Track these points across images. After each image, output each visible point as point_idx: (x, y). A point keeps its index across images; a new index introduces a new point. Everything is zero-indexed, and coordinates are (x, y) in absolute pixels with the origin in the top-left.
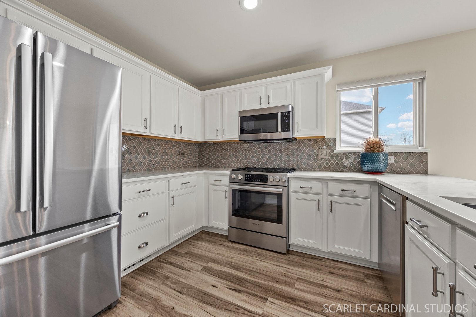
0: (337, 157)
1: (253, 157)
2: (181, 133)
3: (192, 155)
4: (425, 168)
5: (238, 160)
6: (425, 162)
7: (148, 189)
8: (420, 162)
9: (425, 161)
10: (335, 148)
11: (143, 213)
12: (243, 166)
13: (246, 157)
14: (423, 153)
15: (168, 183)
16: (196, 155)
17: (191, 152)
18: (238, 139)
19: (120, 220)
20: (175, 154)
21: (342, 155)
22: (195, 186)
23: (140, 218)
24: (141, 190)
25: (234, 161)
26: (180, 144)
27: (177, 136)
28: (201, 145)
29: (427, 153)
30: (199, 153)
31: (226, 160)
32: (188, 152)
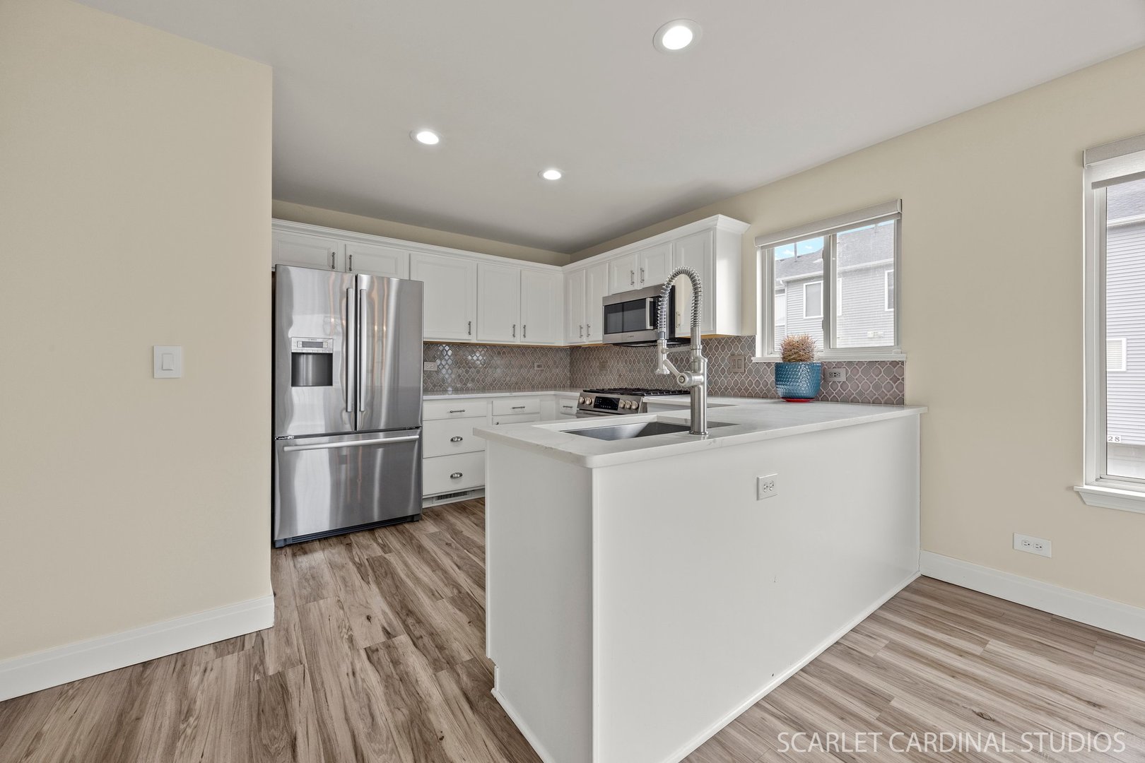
0: (758, 371)
1: (639, 371)
2: (524, 336)
3: (557, 367)
4: (901, 392)
5: (620, 376)
6: (901, 380)
7: (462, 409)
8: (891, 380)
9: (901, 378)
10: (754, 355)
11: (458, 438)
12: (624, 385)
13: (630, 371)
14: (897, 363)
15: (491, 405)
16: (566, 367)
17: (555, 363)
18: (601, 342)
19: (421, 435)
20: (526, 367)
21: (765, 366)
22: (538, 413)
23: (452, 443)
24: (453, 410)
25: (614, 379)
26: (535, 350)
27: (519, 341)
28: (574, 350)
29: (903, 363)
30: (571, 363)
31: (605, 375)
32: (551, 363)
